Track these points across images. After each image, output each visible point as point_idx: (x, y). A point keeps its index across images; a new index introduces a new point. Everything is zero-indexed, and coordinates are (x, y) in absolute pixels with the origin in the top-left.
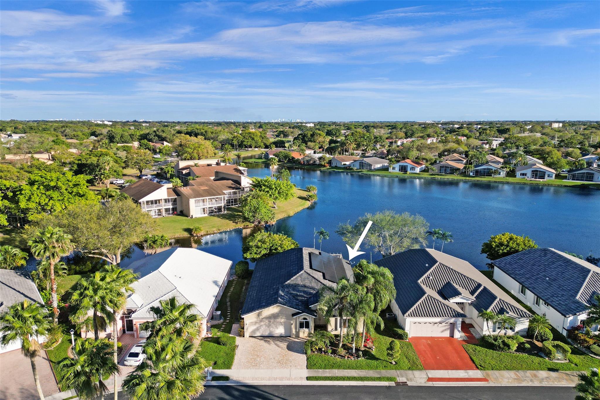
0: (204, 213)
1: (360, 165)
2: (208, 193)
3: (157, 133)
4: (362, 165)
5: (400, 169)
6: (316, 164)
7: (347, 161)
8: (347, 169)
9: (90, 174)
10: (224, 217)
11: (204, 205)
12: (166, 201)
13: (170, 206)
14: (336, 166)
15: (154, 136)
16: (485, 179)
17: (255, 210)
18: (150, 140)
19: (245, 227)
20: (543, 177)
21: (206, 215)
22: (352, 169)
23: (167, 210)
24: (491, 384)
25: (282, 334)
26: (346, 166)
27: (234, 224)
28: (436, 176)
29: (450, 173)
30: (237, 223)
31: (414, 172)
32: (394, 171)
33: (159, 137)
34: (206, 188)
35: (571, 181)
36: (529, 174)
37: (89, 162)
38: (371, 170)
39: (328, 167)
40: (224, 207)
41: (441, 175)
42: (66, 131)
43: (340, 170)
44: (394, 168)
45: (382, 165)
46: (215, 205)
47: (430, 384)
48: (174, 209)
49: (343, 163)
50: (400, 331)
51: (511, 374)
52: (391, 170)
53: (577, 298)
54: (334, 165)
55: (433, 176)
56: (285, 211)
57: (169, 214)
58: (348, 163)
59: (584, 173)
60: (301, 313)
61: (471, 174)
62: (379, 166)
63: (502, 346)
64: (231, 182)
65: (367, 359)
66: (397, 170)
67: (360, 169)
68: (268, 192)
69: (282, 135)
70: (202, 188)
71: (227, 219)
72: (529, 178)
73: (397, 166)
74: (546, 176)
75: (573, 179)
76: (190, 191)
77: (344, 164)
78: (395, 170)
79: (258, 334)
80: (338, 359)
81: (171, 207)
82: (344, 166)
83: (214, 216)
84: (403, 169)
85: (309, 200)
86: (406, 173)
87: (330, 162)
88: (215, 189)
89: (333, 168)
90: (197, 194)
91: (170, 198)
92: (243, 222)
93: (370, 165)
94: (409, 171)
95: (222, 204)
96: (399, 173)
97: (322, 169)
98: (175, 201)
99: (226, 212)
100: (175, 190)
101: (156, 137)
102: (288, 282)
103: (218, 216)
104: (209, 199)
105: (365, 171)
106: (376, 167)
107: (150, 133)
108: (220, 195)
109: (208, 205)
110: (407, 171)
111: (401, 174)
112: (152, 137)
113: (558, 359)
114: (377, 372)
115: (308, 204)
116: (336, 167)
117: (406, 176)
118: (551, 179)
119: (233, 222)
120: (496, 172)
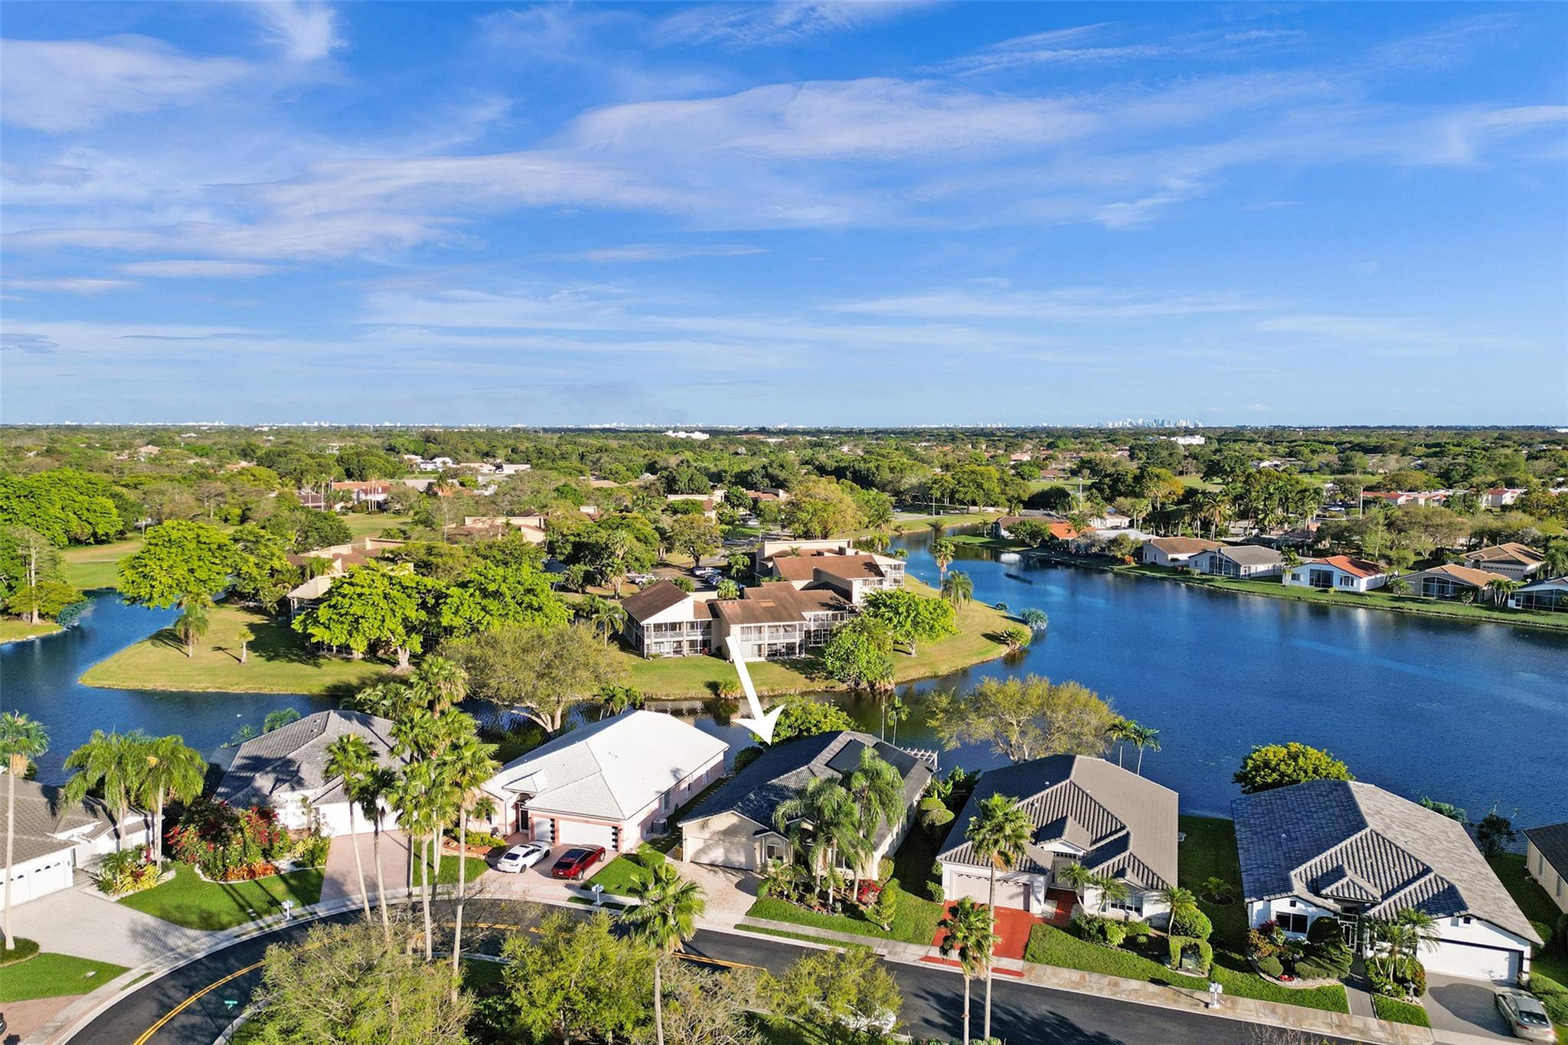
0: (760, 656)
1: (1212, 565)
2: (772, 614)
3: (770, 470)
4: (1217, 563)
5: (1312, 580)
6: (1105, 556)
7: (1182, 552)
8: (1179, 571)
9: (592, 562)
10: (795, 666)
11: (760, 639)
12: (693, 625)
13: (698, 636)
14: (1152, 563)
15: (762, 477)
16: (1546, 620)
17: (847, 658)
18: (751, 486)
19: (828, 689)
21: (763, 659)
22: (1188, 573)
23: (692, 644)
24: (1025, 981)
25: (741, 864)
26: (1177, 564)
27: (808, 681)
28: (1408, 605)
29: (1453, 598)
30: (812, 680)
31: (1350, 589)
32: (1295, 583)
33: (772, 478)
34: (772, 604)
37: (592, 540)
38: (1236, 578)
39: (1133, 564)
40: (800, 646)
41: (1424, 602)
42: (602, 461)
43: (1159, 575)
44: (1295, 577)
45: (1271, 566)
46: (782, 641)
47: (922, 964)
48: (705, 643)
49: (1170, 556)
50: (931, 886)
51: (1075, 975)
52: (1287, 579)
53: (1292, 873)
54: (1149, 559)
55: (1397, 604)
56: (931, 664)
57: (696, 651)
58: (1183, 557)
60: (767, 831)
61: (1511, 603)
62: (1261, 568)
63: (1093, 932)
64: (831, 593)
65: (849, 917)
66: (1304, 580)
67: (1211, 573)
68: (890, 619)
69: (1086, 472)
70: (764, 605)
71: (797, 669)
73: (1305, 570)
76: (738, 609)
77: (1173, 560)
78: (1299, 580)
79: (705, 860)
80: (803, 909)
81: (700, 638)
82: (1172, 564)
83: (775, 662)
84: (1323, 580)
85: (1008, 644)
86: (1326, 591)
87: (1138, 552)
88: (788, 606)
89: (1143, 566)
90: (750, 617)
91: (699, 620)
92: (826, 679)
93: (1237, 566)
94: (1337, 586)
95: (797, 639)
96: (1306, 591)
97: (1116, 568)
98: (709, 625)
99: (803, 656)
100: (713, 607)
101: (767, 480)
102: (773, 781)
103: (783, 663)
104: (769, 627)
105: (1220, 582)
106: (1253, 571)
107: (754, 470)
108: (793, 620)
109: (766, 638)
110: (1331, 586)
111: (1313, 594)
112: (757, 478)
113: (1188, 970)
114: (849, 937)
115: (1003, 650)
116: (1153, 566)
117: (1323, 599)
119: (806, 678)
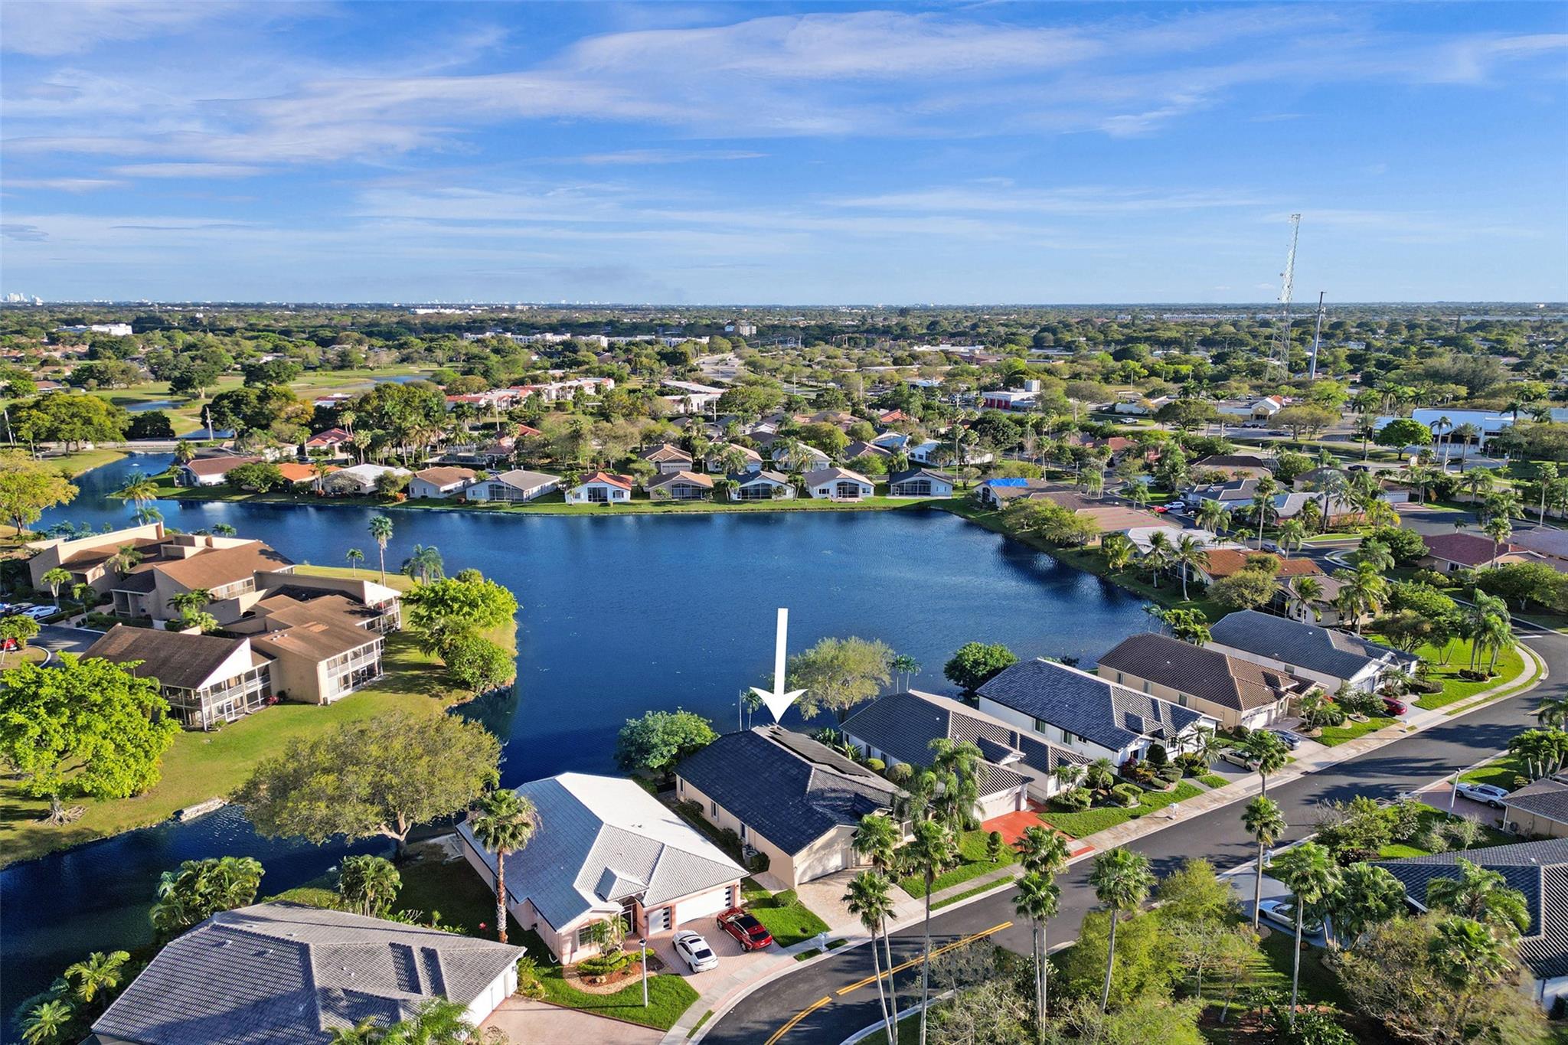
0: (346, 688)
1: (492, 493)
4: (497, 491)
5: (591, 497)
6: (364, 495)
8: (461, 503)
10: (381, 686)
11: (344, 670)
12: (248, 677)
13: (257, 685)
14: (423, 497)
16: (763, 506)
20: (854, 493)
21: (350, 691)
22: (470, 502)
23: (252, 697)
25: (837, 867)
26: (454, 495)
28: (670, 507)
29: (694, 498)
30: (438, 695)
32: (577, 501)
34: (322, 627)
35: (897, 497)
36: (833, 490)
38: (519, 501)
39: (403, 500)
40: (378, 665)
46: (364, 665)
48: (266, 692)
49: (442, 488)
50: (972, 822)
52: (569, 499)
58: (455, 487)
59: (916, 482)
61: (735, 497)
62: (535, 489)
63: (1076, 804)
65: (964, 865)
66: (584, 499)
67: (493, 500)
70: (315, 629)
72: (836, 500)
73: (583, 490)
74: (861, 491)
75: (901, 494)
76: (298, 641)
78: (580, 499)
81: (259, 688)
83: (365, 688)
84: (597, 495)
86: (603, 505)
87: (407, 488)
91: (255, 668)
93: (518, 491)
94: (611, 500)
95: (373, 660)
96: (589, 506)
97: (387, 505)
98: (266, 672)
99: (381, 674)
102: (809, 787)
103: (374, 687)
105: (506, 508)
106: (531, 494)
109: (351, 668)
110: (607, 501)
114: (987, 876)
116: (424, 499)
118: (869, 496)
119: (427, 695)
120: (780, 491)
